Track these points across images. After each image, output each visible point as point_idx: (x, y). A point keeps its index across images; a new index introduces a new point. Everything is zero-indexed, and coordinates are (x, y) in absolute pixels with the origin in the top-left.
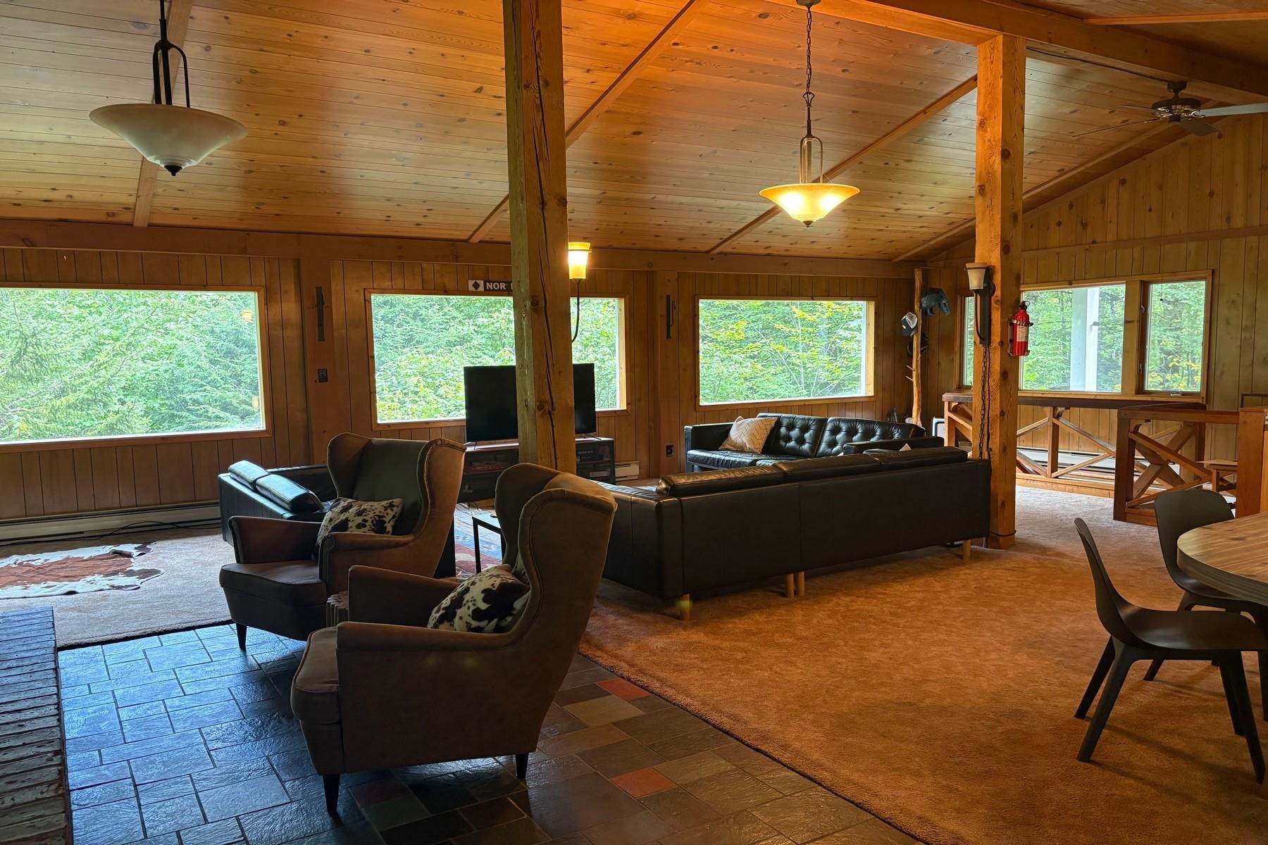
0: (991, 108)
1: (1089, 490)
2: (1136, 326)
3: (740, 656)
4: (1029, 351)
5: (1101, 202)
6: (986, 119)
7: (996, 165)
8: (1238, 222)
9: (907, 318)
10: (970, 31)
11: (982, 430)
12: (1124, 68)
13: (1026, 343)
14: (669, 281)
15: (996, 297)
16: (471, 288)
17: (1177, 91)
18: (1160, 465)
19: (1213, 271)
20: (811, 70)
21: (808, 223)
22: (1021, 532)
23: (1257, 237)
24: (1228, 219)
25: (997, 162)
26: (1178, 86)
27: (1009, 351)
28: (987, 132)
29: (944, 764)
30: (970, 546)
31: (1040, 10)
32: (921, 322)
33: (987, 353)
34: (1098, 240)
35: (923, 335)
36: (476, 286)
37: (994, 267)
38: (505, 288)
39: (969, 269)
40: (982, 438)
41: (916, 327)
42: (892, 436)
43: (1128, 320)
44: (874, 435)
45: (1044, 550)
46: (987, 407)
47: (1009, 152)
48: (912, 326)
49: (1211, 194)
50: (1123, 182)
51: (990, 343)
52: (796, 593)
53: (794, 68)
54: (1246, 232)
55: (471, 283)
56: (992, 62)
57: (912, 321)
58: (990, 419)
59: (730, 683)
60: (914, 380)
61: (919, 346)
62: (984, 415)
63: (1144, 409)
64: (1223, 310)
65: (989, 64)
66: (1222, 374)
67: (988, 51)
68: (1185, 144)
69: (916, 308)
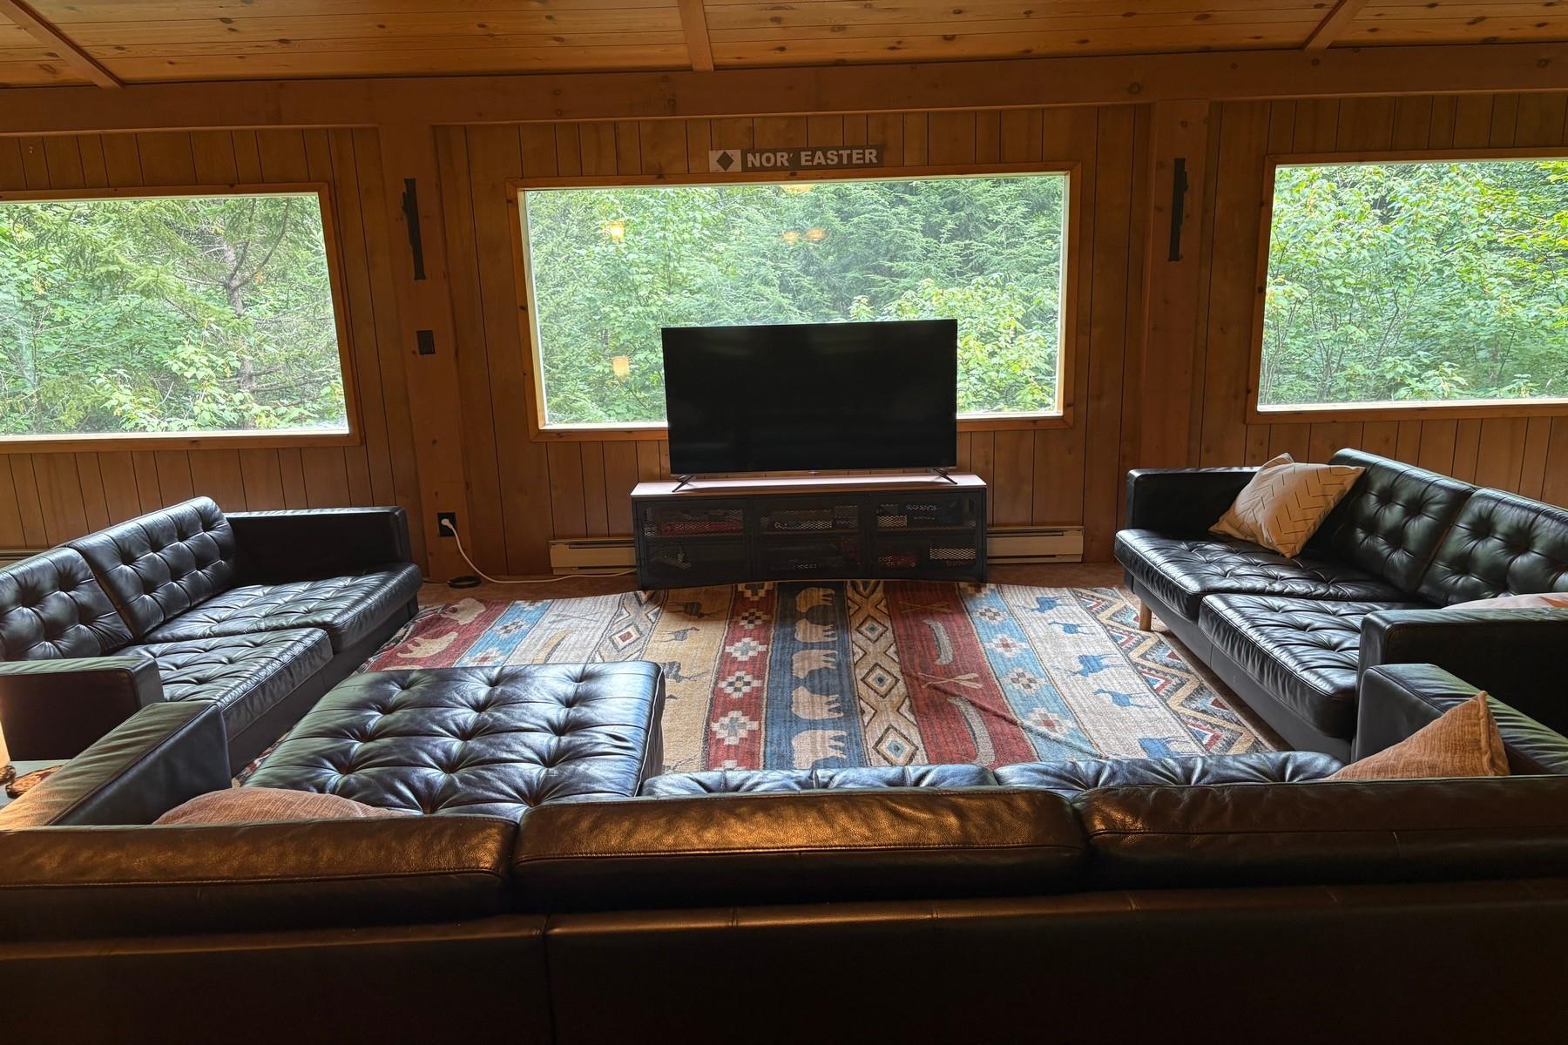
14: (1184, 124)
16: (714, 166)
36: (725, 161)
38: (786, 164)
55: (714, 156)
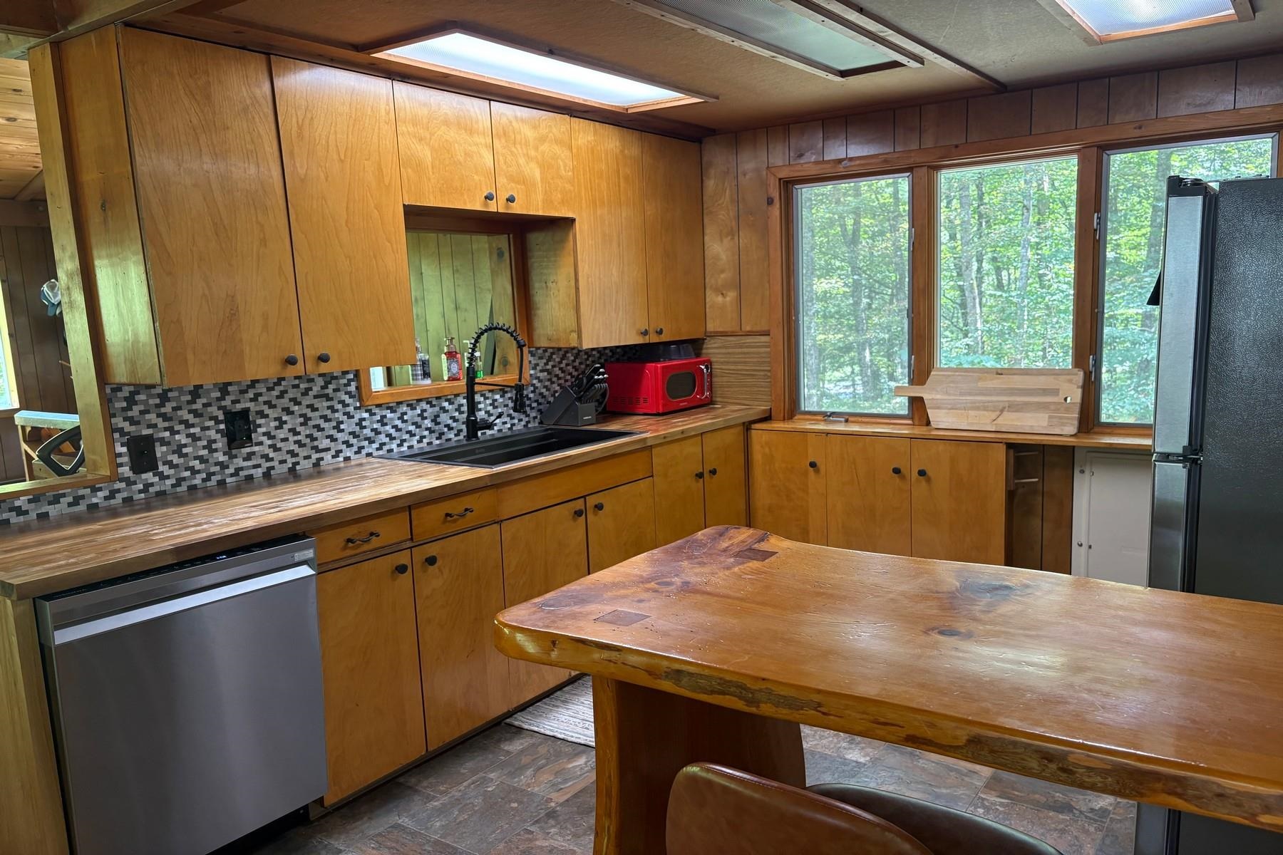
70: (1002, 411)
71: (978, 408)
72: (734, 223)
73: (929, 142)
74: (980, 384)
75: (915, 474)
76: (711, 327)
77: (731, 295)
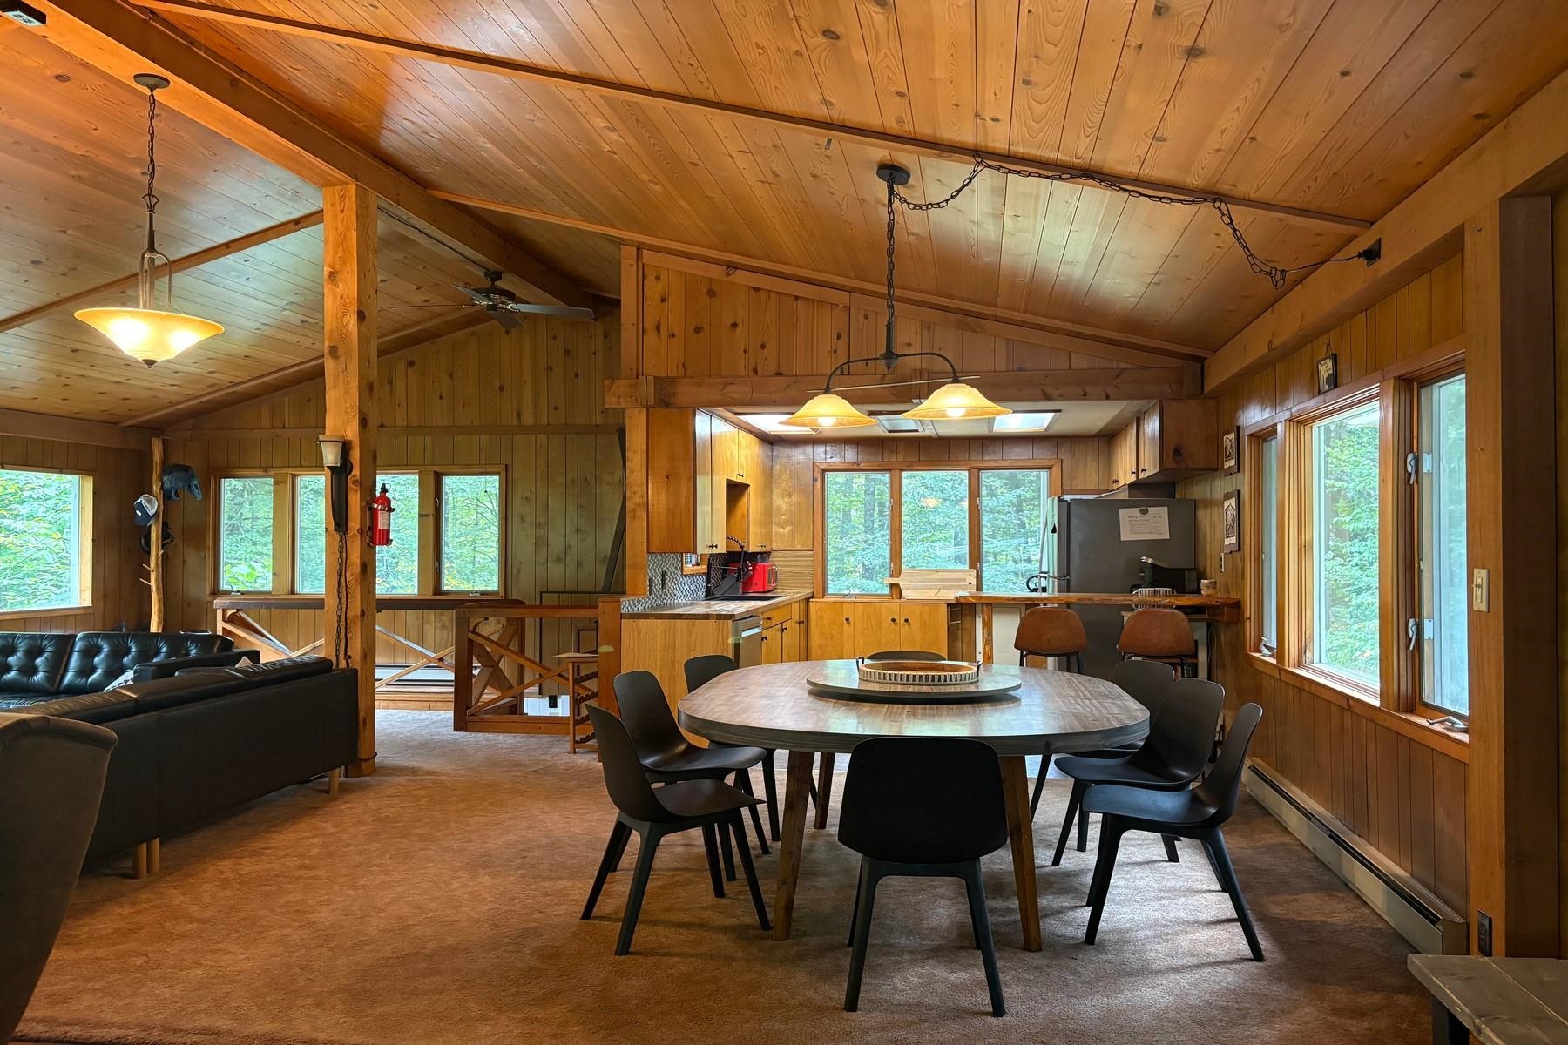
0: (344, 261)
1: (407, 704)
2: (431, 520)
3: (139, 961)
4: (392, 540)
5: (388, 383)
6: (337, 272)
7: (351, 326)
8: (528, 420)
9: (143, 502)
10: (323, 171)
11: (338, 633)
12: (454, 247)
13: (388, 531)
15: (354, 476)
17: (493, 280)
18: (492, 666)
19: (506, 466)
20: (154, 166)
21: (150, 363)
22: (383, 756)
23: (545, 436)
24: (519, 415)
25: (352, 321)
26: (495, 276)
27: (368, 540)
28: (338, 287)
29: (504, 999)
30: (338, 777)
31: (391, 168)
32: (162, 507)
33: (344, 541)
34: (386, 423)
35: (165, 525)
37: (350, 442)
39: (323, 441)
40: (338, 645)
41: (156, 514)
42: (188, 653)
43: (424, 513)
44: (157, 653)
45: (413, 771)
46: (344, 606)
47: (364, 314)
48: (151, 512)
49: (501, 388)
50: (411, 364)
51: (347, 530)
52: (149, 871)
53: (79, 153)
54: (535, 429)
56: (343, 211)
57: (151, 505)
58: (348, 621)
59: (158, 996)
60: (153, 584)
61: (160, 540)
62: (340, 617)
63: (481, 607)
64: (518, 507)
65: (339, 213)
66: (519, 572)
67: (337, 198)
68: (473, 334)
69: (156, 488)
70: (940, 589)
71: (927, 589)
72: (792, 490)
73: (901, 458)
74: (928, 577)
75: (902, 621)
76: (774, 546)
77: (789, 529)
